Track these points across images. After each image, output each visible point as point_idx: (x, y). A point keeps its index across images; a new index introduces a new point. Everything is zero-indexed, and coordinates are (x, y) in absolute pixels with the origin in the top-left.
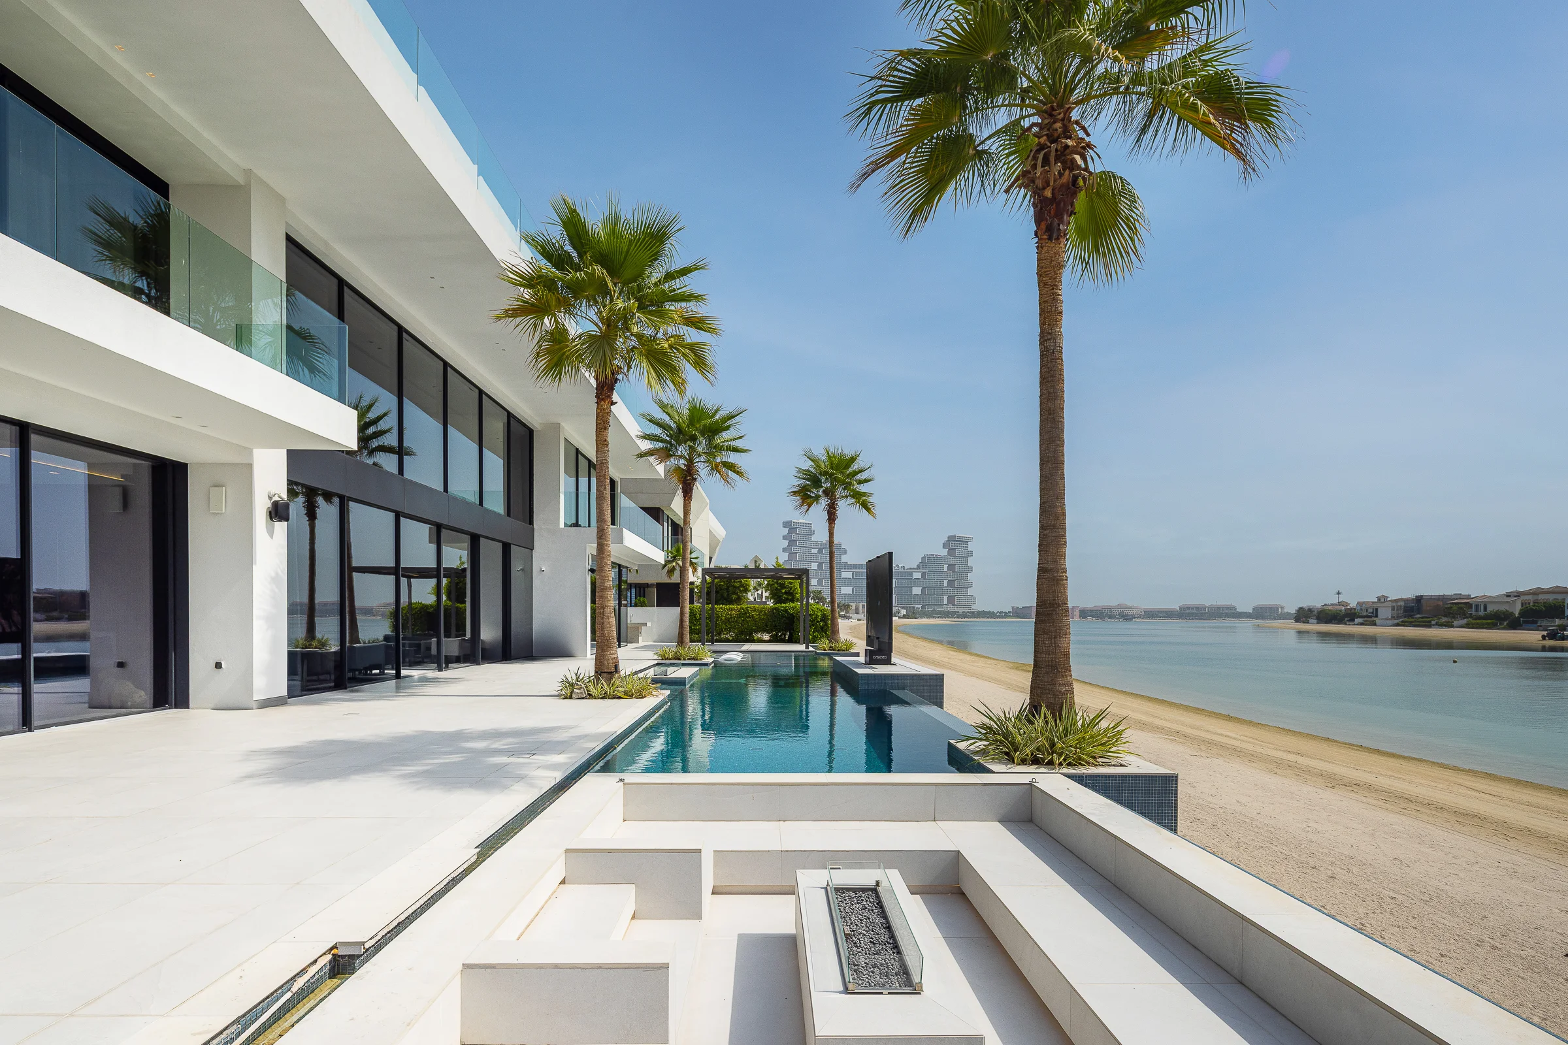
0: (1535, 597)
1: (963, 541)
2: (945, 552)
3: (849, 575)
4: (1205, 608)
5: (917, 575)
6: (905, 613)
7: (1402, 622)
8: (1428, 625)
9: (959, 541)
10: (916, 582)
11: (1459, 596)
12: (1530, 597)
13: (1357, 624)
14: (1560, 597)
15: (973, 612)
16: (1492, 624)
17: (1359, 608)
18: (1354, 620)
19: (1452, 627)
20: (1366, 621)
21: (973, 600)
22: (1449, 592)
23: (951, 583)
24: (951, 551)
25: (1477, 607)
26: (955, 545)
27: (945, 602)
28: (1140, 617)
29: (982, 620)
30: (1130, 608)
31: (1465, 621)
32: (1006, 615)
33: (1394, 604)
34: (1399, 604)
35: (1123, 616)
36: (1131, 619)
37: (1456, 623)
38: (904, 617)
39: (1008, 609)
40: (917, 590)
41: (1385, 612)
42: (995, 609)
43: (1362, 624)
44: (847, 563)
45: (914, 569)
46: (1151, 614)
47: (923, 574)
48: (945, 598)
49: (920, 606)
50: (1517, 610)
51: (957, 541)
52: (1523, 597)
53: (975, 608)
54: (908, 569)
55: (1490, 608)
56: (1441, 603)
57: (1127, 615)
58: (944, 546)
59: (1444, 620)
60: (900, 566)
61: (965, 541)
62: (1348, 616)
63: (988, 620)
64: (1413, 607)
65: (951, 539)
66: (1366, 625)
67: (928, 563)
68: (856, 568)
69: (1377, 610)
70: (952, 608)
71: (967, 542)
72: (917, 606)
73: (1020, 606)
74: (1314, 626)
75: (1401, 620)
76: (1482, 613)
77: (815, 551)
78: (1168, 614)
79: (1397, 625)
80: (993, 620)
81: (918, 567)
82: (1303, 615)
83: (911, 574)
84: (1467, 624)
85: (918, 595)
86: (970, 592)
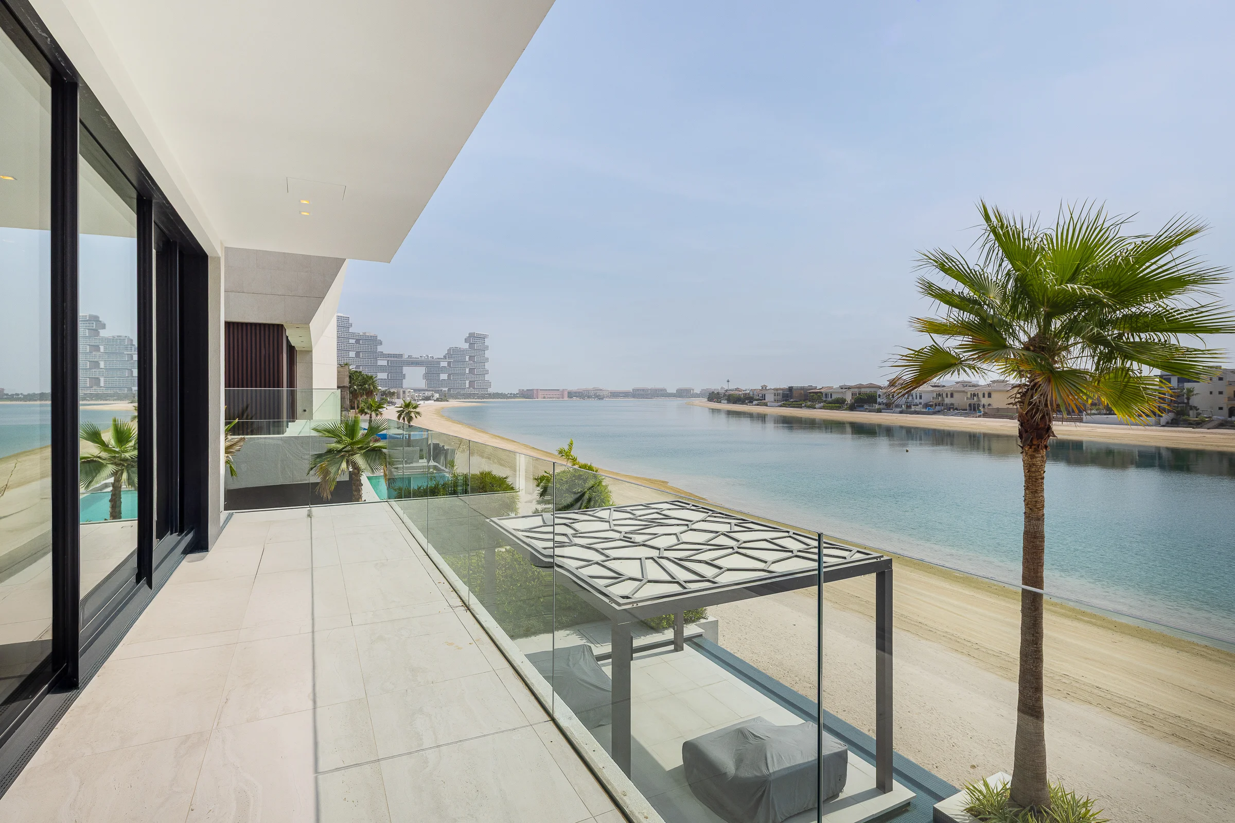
0: (860, 390)
1: (481, 338)
2: (466, 346)
3: (384, 363)
4: (648, 390)
5: (444, 364)
6: (438, 397)
7: (783, 404)
8: (800, 407)
9: (477, 337)
10: (443, 370)
11: (811, 388)
12: (856, 390)
13: (755, 405)
14: (873, 390)
15: (490, 394)
16: (839, 407)
17: (751, 393)
18: (752, 402)
19: (815, 408)
20: (760, 403)
21: (489, 384)
22: (806, 385)
23: (472, 371)
24: (472, 345)
25: (826, 395)
26: (475, 340)
27: (467, 386)
28: (607, 397)
29: (497, 400)
30: (601, 390)
31: (822, 404)
32: (514, 396)
33: (776, 392)
34: (779, 392)
35: (597, 396)
36: (602, 399)
37: (817, 406)
38: (437, 400)
39: (516, 392)
40: (444, 376)
41: (770, 398)
42: (506, 391)
43: (758, 405)
44: (382, 352)
45: (442, 359)
46: (615, 395)
47: (449, 363)
48: (467, 382)
49: (446, 389)
50: (849, 398)
51: (476, 337)
52: (852, 390)
53: (491, 390)
54: (436, 359)
55: (834, 397)
56: (802, 392)
57: (600, 396)
58: (466, 341)
59: (809, 403)
60: (430, 356)
61: (483, 337)
62: (747, 399)
63: (501, 400)
64: (788, 394)
65: (472, 335)
66: (761, 405)
67: (453, 354)
68: (391, 357)
69: (765, 395)
70: (472, 391)
71: (484, 338)
72: (444, 389)
73: (525, 389)
74: (725, 406)
75: (783, 402)
76: (829, 399)
77: (353, 341)
78: (626, 395)
79: (781, 406)
80: (505, 400)
81: (445, 357)
82: (714, 397)
83: (439, 363)
84: (823, 407)
85: (444, 380)
86: (487, 377)
